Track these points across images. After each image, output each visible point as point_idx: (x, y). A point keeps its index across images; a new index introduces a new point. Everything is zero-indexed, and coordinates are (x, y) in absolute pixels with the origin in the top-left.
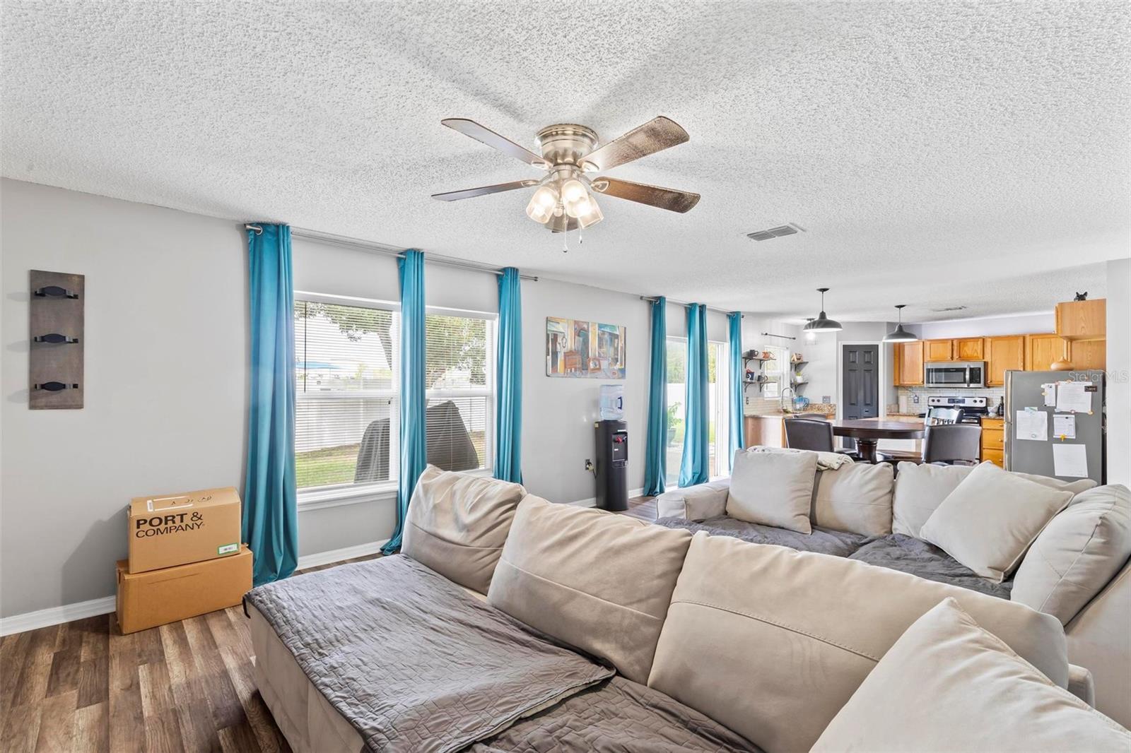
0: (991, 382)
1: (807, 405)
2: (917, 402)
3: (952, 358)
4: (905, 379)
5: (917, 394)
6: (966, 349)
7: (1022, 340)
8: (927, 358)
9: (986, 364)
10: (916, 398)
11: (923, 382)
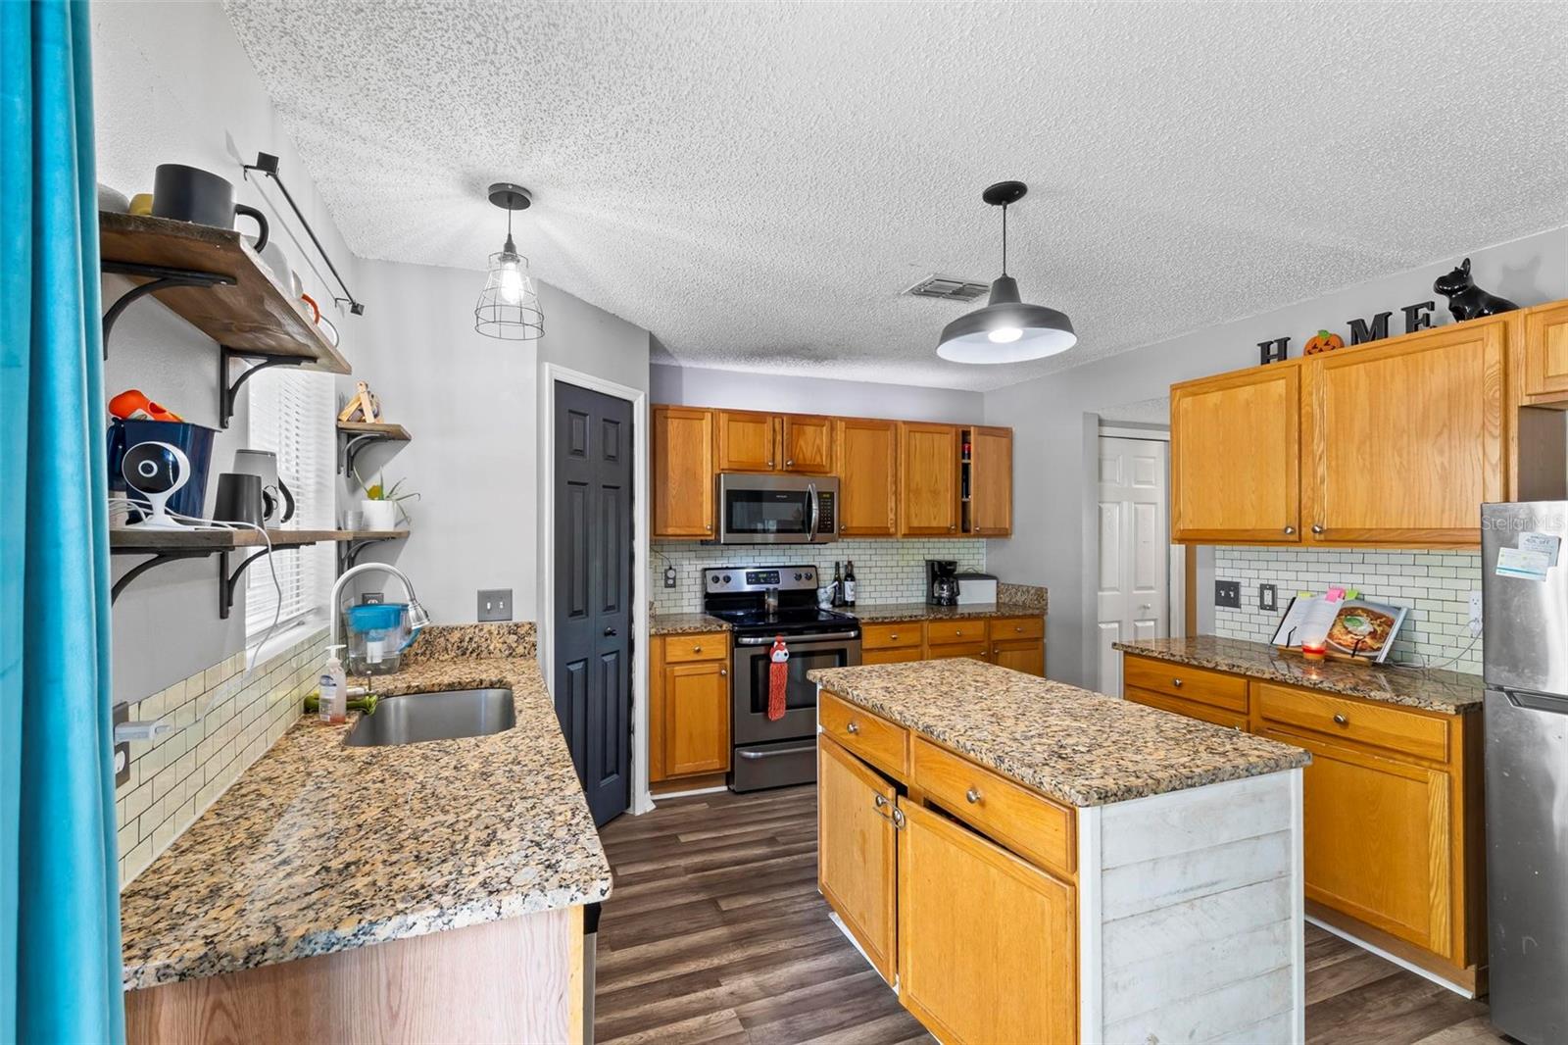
0: (846, 529)
3: (775, 465)
4: (670, 520)
5: (673, 562)
6: (803, 442)
7: (893, 431)
9: (839, 483)
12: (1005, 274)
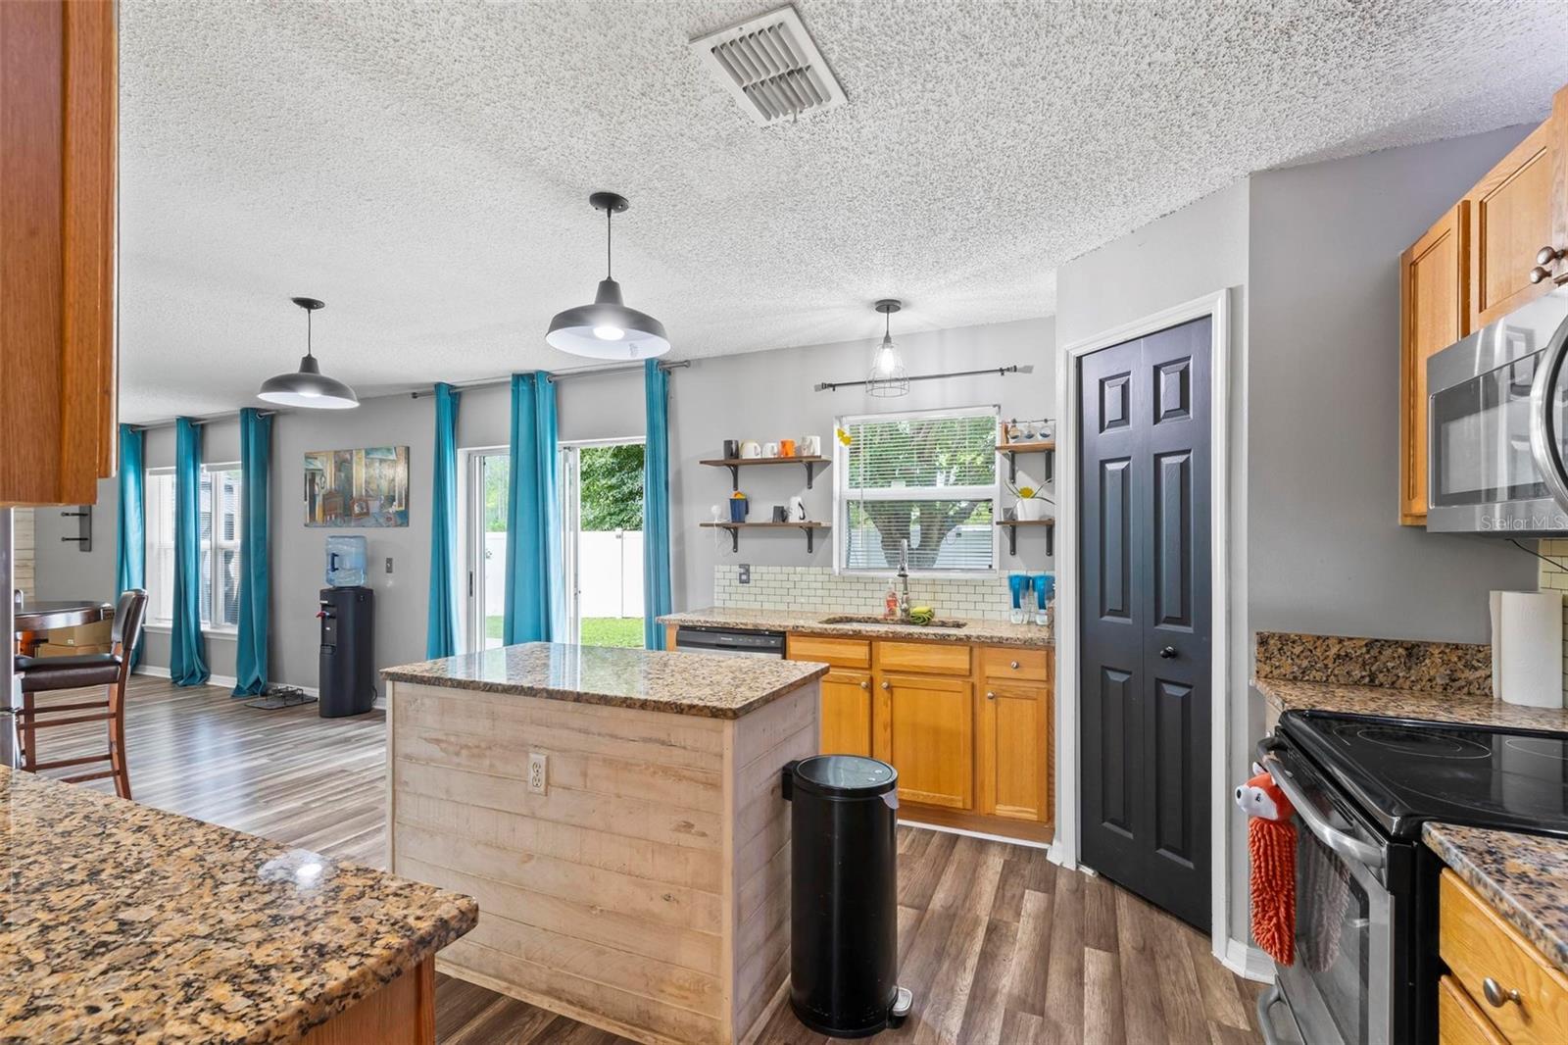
12: (609, 277)
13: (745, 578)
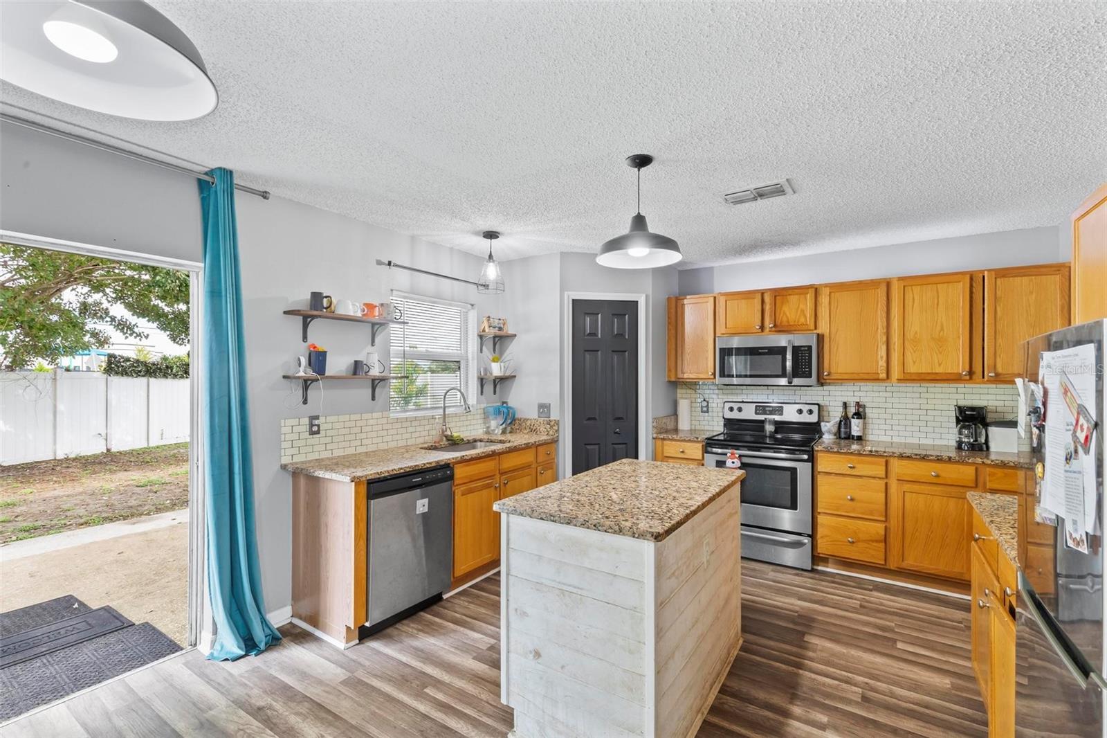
0: (829, 375)
1: (512, 421)
2: (706, 410)
3: (762, 328)
4: (686, 369)
5: (706, 396)
6: (785, 309)
7: (884, 288)
8: (721, 329)
9: (820, 338)
10: (705, 404)
11: (714, 374)
12: (639, 213)
13: (314, 430)
